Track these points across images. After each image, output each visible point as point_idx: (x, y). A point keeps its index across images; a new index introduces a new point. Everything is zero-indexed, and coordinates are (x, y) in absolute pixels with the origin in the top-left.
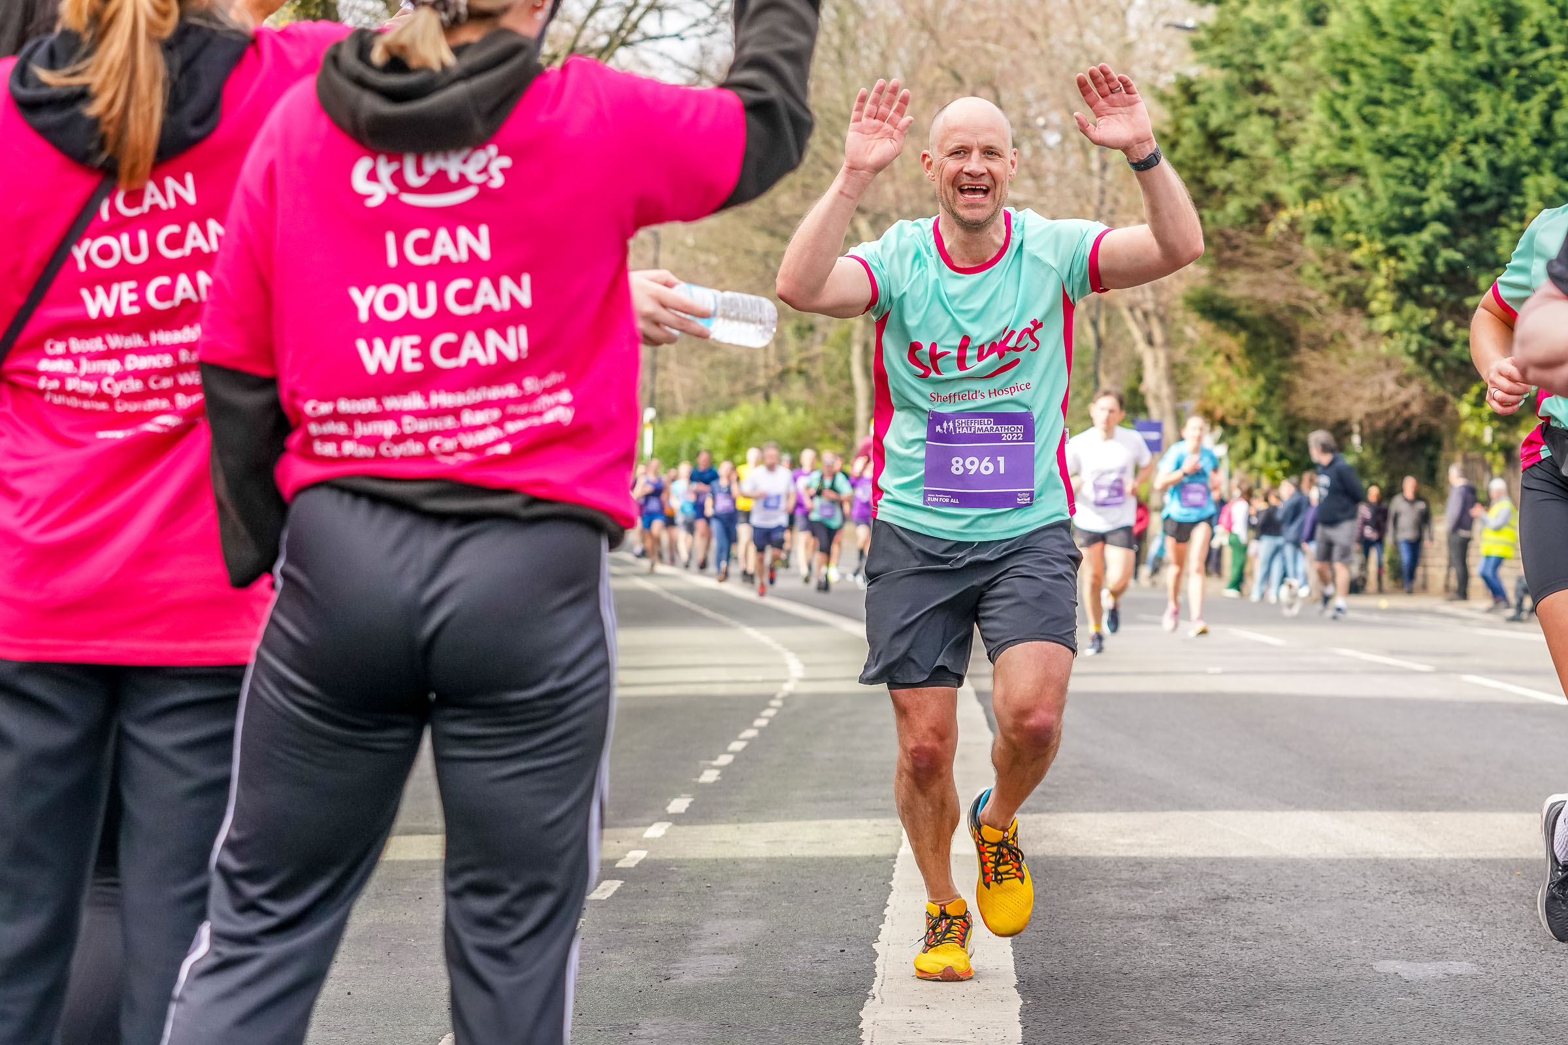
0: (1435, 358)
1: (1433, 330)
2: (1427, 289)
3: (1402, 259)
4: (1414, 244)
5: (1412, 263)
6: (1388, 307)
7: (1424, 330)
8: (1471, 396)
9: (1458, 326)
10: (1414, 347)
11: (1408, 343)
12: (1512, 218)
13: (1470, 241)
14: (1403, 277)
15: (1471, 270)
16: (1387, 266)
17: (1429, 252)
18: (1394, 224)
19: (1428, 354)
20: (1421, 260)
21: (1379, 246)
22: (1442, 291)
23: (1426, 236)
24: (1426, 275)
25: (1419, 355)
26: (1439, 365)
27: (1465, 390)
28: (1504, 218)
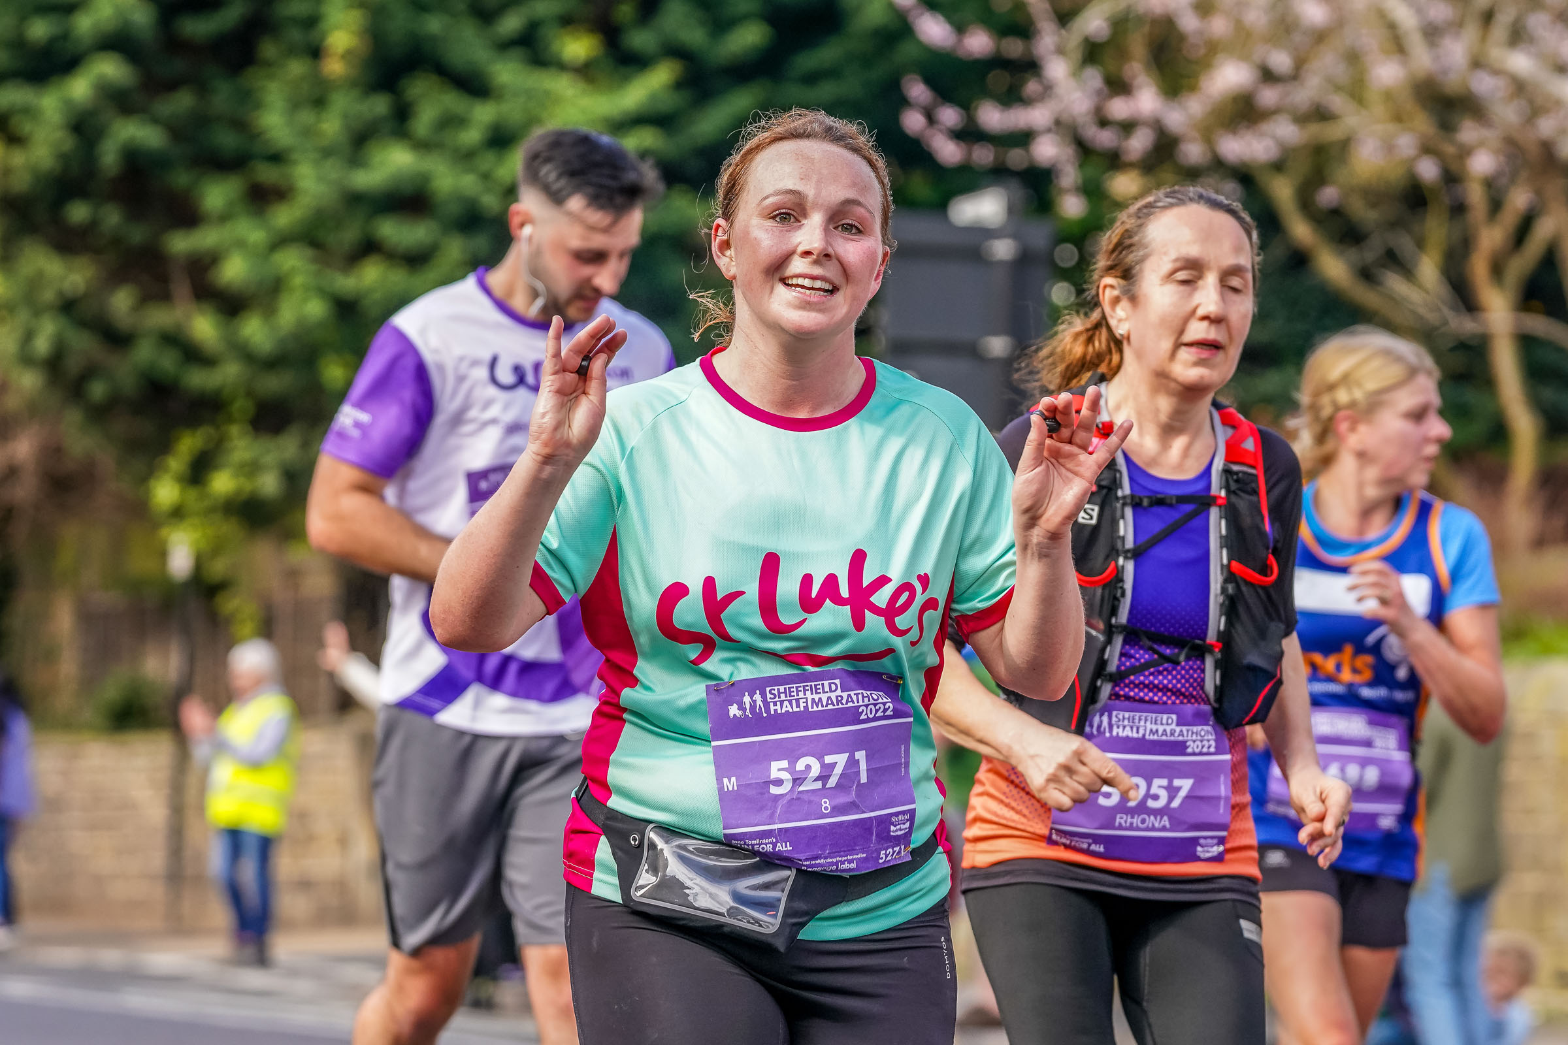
0: (90, 373)
1: (87, 310)
2: (78, 212)
5: (43, 149)
7: (68, 307)
8: (177, 463)
10: (42, 345)
11: (28, 336)
12: (292, 51)
13: (182, 102)
15: (181, 172)
17: (84, 128)
19: (73, 365)
20: (68, 143)
22: (112, 217)
23: (79, 88)
24: (74, 179)
25: (54, 365)
26: (98, 390)
27: (162, 446)
28: (268, 49)
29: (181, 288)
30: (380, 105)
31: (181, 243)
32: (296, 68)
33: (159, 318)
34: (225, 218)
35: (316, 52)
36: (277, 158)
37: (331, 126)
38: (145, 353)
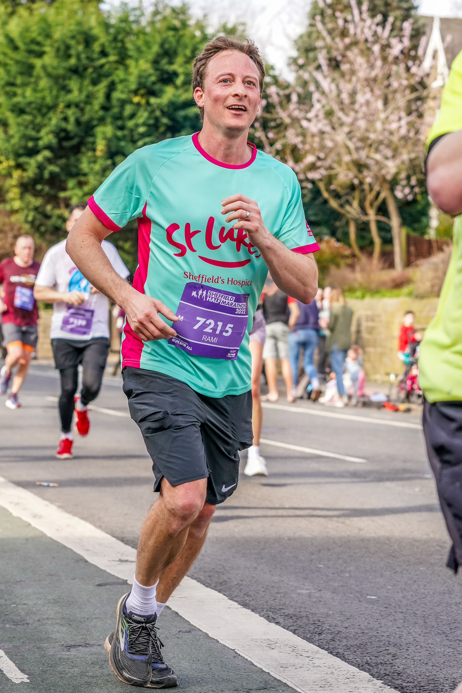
0: (41, 225)
1: (40, 210)
2: (39, 187)
3: (24, 170)
4: (33, 163)
5: (31, 172)
6: (18, 196)
7: (36, 209)
9: (54, 208)
10: (30, 218)
11: (27, 216)
12: (89, 150)
13: (63, 161)
14: (25, 180)
15: (63, 177)
16: (17, 174)
17: (41, 167)
18: (21, 151)
19: (37, 223)
20: (37, 171)
21: (12, 163)
22: (47, 189)
23: (40, 158)
24: (38, 179)
25: (32, 223)
26: (43, 229)
28: (83, 149)
29: (62, 205)
30: (109, 162)
31: (62, 195)
32: (90, 154)
33: (57, 212)
34: (73, 189)
35: (94, 150)
36: (85, 175)
37: (97, 167)
38: (54, 220)
